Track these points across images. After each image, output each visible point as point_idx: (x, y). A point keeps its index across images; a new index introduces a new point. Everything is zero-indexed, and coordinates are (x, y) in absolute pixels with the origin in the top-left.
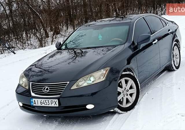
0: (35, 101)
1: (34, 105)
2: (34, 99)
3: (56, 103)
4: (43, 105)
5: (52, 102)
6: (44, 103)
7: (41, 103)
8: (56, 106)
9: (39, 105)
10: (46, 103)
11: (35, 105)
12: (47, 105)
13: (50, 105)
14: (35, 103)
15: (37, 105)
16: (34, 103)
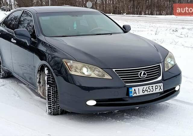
0: (135, 90)
1: (133, 96)
2: (133, 88)
3: (160, 88)
4: (146, 93)
5: (157, 87)
6: (147, 91)
7: (143, 91)
8: (161, 91)
9: (141, 94)
10: (149, 90)
11: (135, 95)
12: (151, 92)
13: (154, 92)
14: (136, 93)
15: (138, 94)
16: (134, 93)
